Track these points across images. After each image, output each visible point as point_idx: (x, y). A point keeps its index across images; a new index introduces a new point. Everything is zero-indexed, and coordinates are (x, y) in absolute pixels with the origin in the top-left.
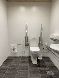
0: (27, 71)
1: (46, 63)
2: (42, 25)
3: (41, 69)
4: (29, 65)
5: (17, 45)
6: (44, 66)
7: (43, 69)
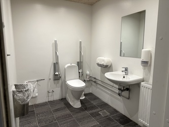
0: (74, 120)
1: (92, 102)
2: (80, 42)
3: (91, 112)
4: (71, 112)
5: (37, 81)
6: (93, 107)
7: (94, 111)
